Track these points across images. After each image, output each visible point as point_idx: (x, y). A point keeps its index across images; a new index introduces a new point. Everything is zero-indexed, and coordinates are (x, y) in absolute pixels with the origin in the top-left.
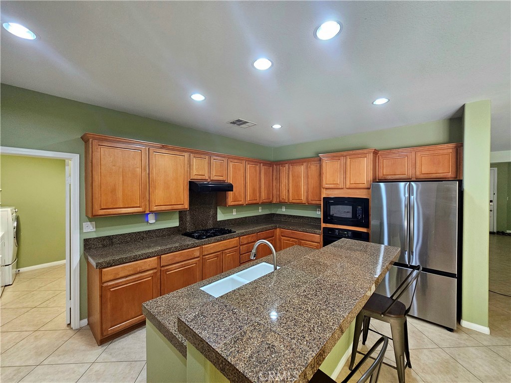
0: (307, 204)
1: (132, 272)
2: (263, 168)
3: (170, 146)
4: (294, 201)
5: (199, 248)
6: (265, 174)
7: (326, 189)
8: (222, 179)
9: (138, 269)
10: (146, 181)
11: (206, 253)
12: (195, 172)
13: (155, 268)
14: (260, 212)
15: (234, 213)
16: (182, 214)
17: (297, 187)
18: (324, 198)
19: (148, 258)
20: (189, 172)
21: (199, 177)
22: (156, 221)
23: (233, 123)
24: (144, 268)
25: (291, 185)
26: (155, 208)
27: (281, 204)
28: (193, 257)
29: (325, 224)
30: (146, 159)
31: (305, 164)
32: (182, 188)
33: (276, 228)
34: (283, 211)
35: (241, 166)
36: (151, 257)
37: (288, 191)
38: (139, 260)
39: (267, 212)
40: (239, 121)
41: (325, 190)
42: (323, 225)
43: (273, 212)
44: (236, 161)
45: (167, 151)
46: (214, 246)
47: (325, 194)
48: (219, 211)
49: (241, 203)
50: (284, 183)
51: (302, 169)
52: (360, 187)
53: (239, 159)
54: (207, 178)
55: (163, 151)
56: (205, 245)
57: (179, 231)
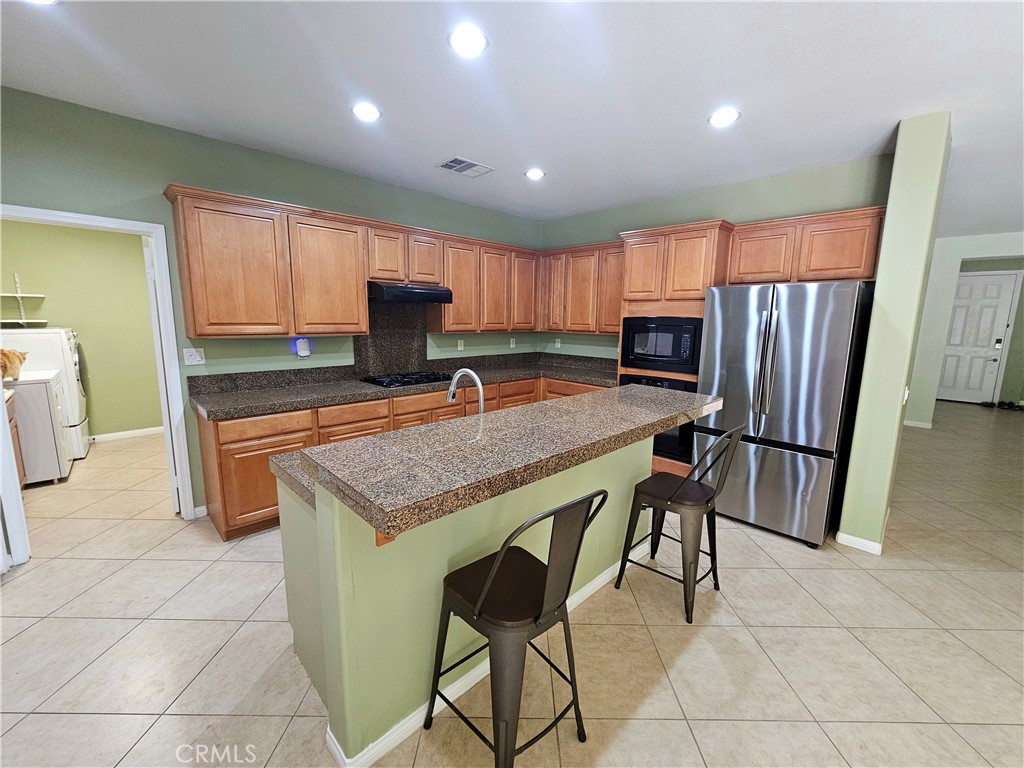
0: (597, 333)
1: (268, 432)
2: (516, 263)
3: (328, 213)
4: (575, 327)
5: (387, 400)
6: (521, 272)
7: (630, 301)
8: (432, 281)
9: (280, 428)
10: (286, 278)
11: (400, 411)
12: (378, 264)
13: (310, 429)
14: (513, 347)
15: (461, 348)
16: (358, 340)
17: (581, 300)
18: (625, 319)
19: (295, 410)
20: (366, 263)
21: (387, 275)
22: (311, 354)
23: (446, 166)
24: (288, 427)
25: (569, 296)
26: (305, 329)
27: (552, 333)
28: (376, 416)
29: (624, 368)
30: (284, 236)
31: (597, 254)
32: (355, 293)
33: (537, 377)
34: (557, 347)
35: (471, 256)
36: (300, 410)
37: (565, 307)
38: (278, 413)
39: (527, 349)
40: (456, 161)
41: (627, 303)
42: (621, 370)
43: (538, 350)
44: (459, 245)
45: (321, 223)
46: (415, 400)
47: (628, 311)
48: (429, 341)
49: (470, 327)
50: (557, 293)
51: (591, 263)
52: (690, 297)
53: (466, 242)
54: (402, 277)
55: (315, 221)
56: (397, 396)
57: (355, 373)
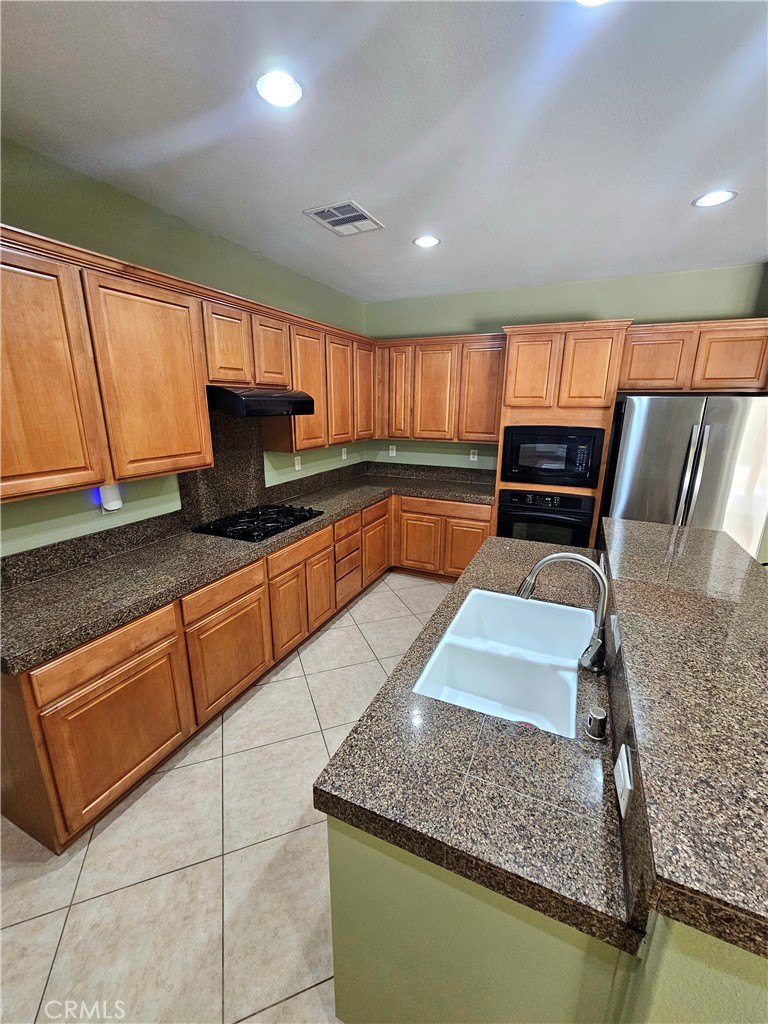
0: (456, 440)
1: (116, 659)
2: (358, 353)
3: (147, 272)
4: (426, 434)
5: (260, 562)
6: (365, 369)
7: (513, 407)
8: (280, 382)
9: (133, 647)
10: (91, 387)
11: (276, 572)
12: (218, 360)
13: (173, 634)
14: (345, 459)
15: (298, 467)
16: (186, 481)
17: (434, 403)
18: (506, 428)
19: (152, 609)
20: (204, 358)
21: (231, 376)
22: (123, 503)
23: (322, 214)
24: (148, 638)
25: (418, 398)
26: (129, 470)
28: (251, 587)
29: (504, 483)
30: (78, 309)
31: (456, 349)
32: (192, 406)
33: (388, 495)
34: (392, 455)
35: (318, 345)
36: (159, 607)
37: (412, 411)
38: (129, 622)
39: (356, 459)
40: (349, 208)
41: (509, 410)
42: (500, 485)
43: (365, 458)
44: (307, 332)
45: (138, 288)
46: (290, 553)
47: (509, 419)
48: (267, 463)
49: (320, 441)
50: (401, 393)
51: (448, 360)
52: (591, 405)
53: (312, 328)
54: (249, 378)
55: (128, 285)
56: (272, 552)
57: (184, 522)
